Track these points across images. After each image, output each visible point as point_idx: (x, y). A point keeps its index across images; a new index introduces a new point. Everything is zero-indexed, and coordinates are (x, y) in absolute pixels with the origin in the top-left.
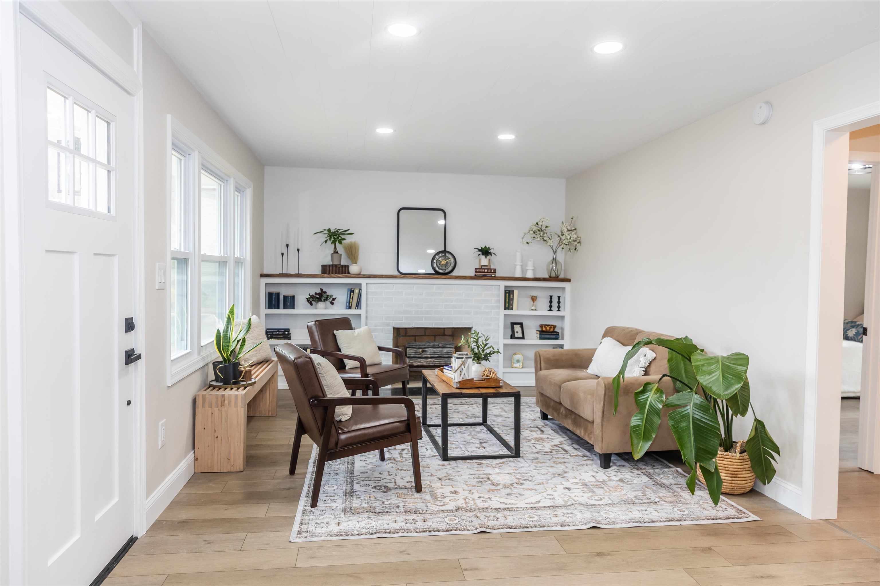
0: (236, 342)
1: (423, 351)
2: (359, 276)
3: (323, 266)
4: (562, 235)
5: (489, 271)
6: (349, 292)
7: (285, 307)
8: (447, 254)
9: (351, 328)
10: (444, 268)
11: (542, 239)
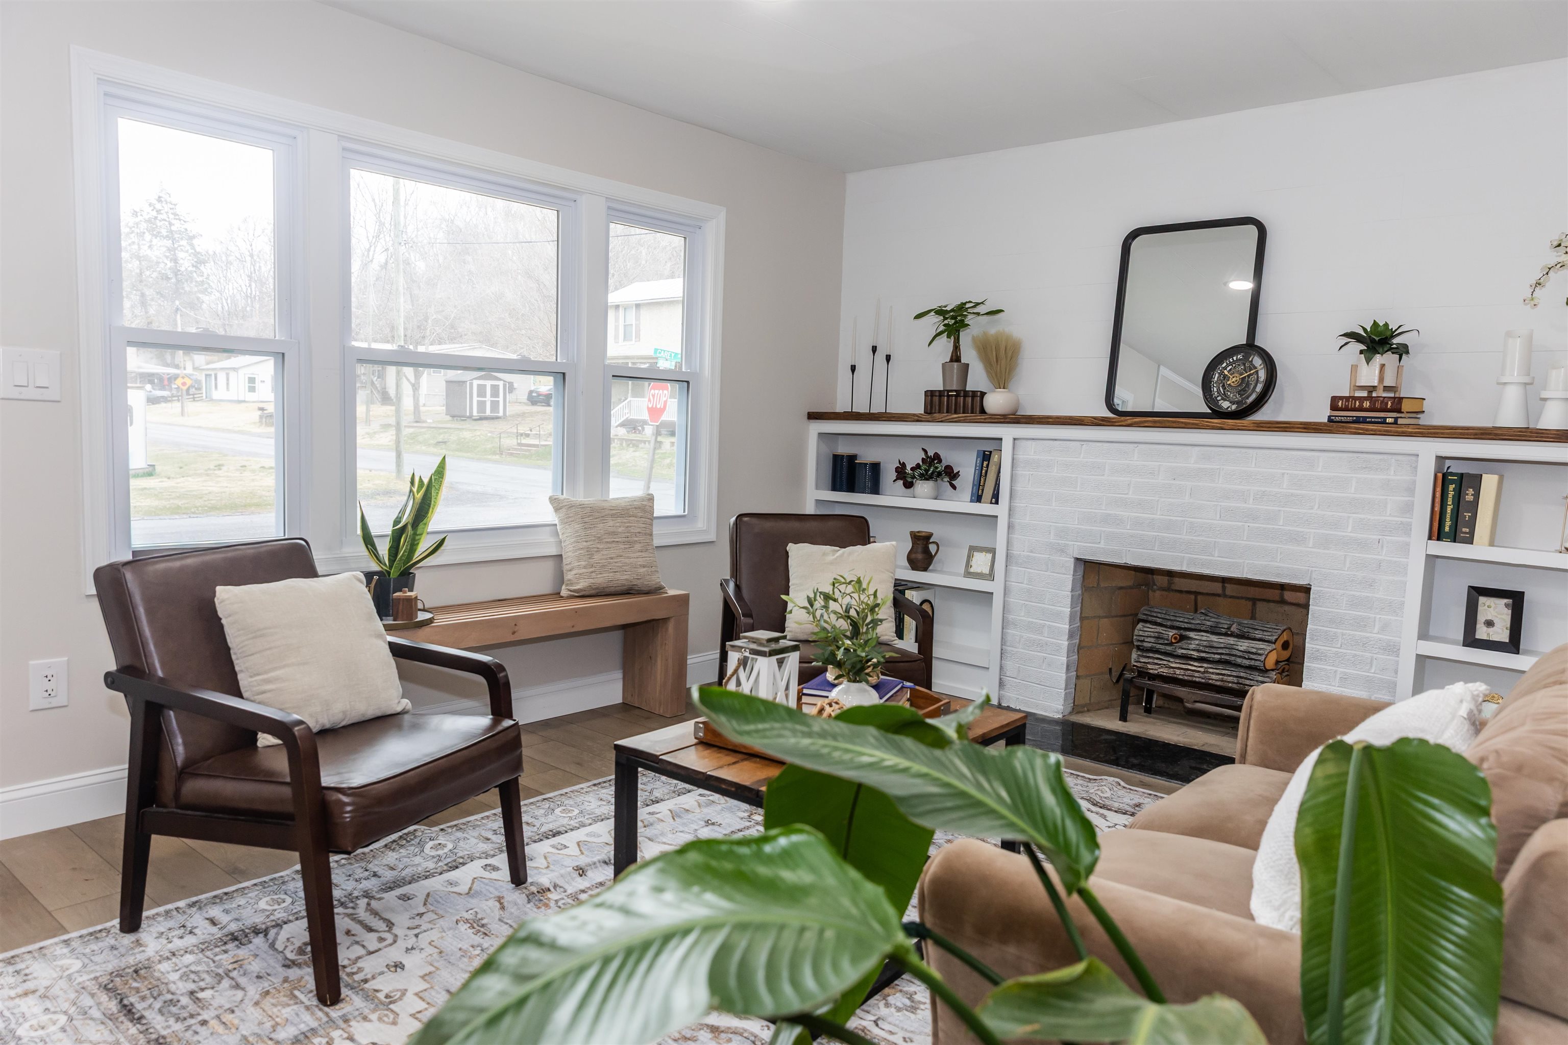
1: (1183, 638)
3: (930, 394)
8: (1252, 356)
10: (1238, 398)
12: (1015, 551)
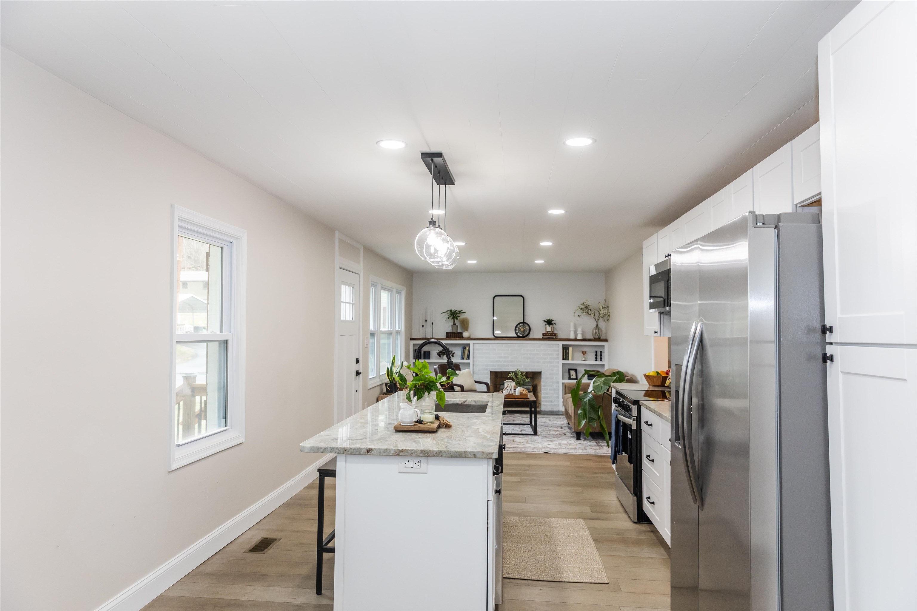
0: (396, 373)
2: (469, 339)
3: (447, 333)
4: (600, 311)
5: (552, 335)
6: (463, 349)
7: (424, 358)
8: (525, 325)
9: (461, 370)
10: (523, 333)
11: (588, 313)
12: (475, 371)
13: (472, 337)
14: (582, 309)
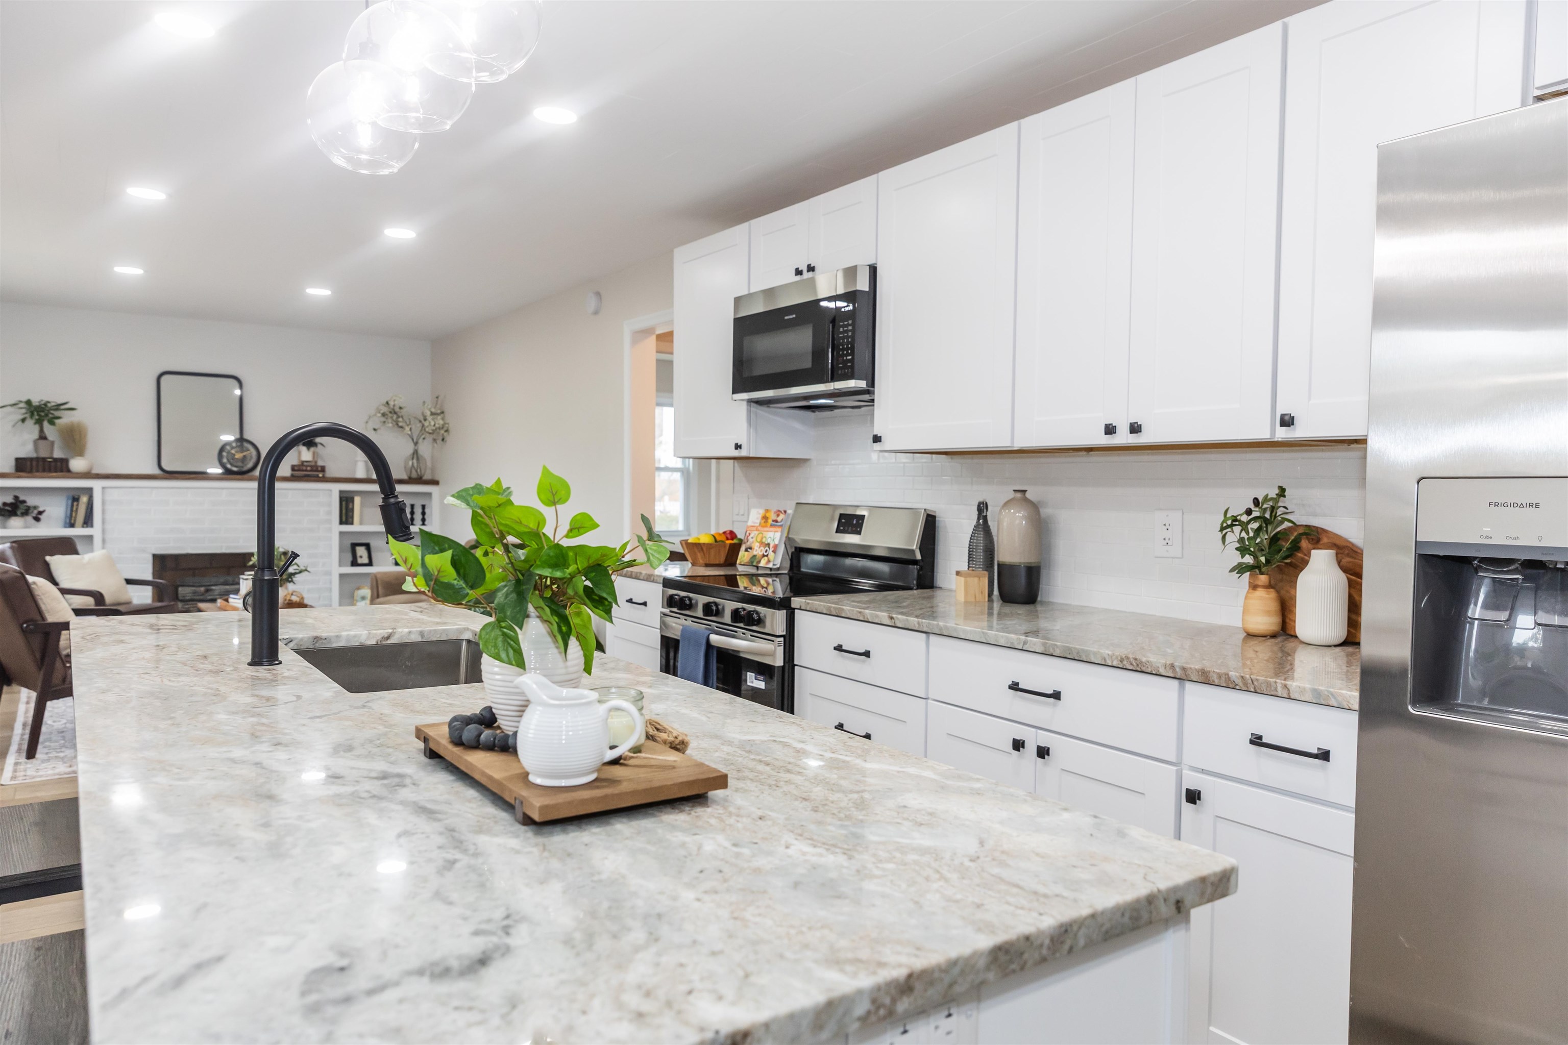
2: (88, 475)
4: (425, 420)
5: (314, 469)
6: (70, 502)
8: (246, 444)
9: (76, 553)
10: (241, 465)
11: (397, 424)
13: (95, 471)
14: (384, 415)
